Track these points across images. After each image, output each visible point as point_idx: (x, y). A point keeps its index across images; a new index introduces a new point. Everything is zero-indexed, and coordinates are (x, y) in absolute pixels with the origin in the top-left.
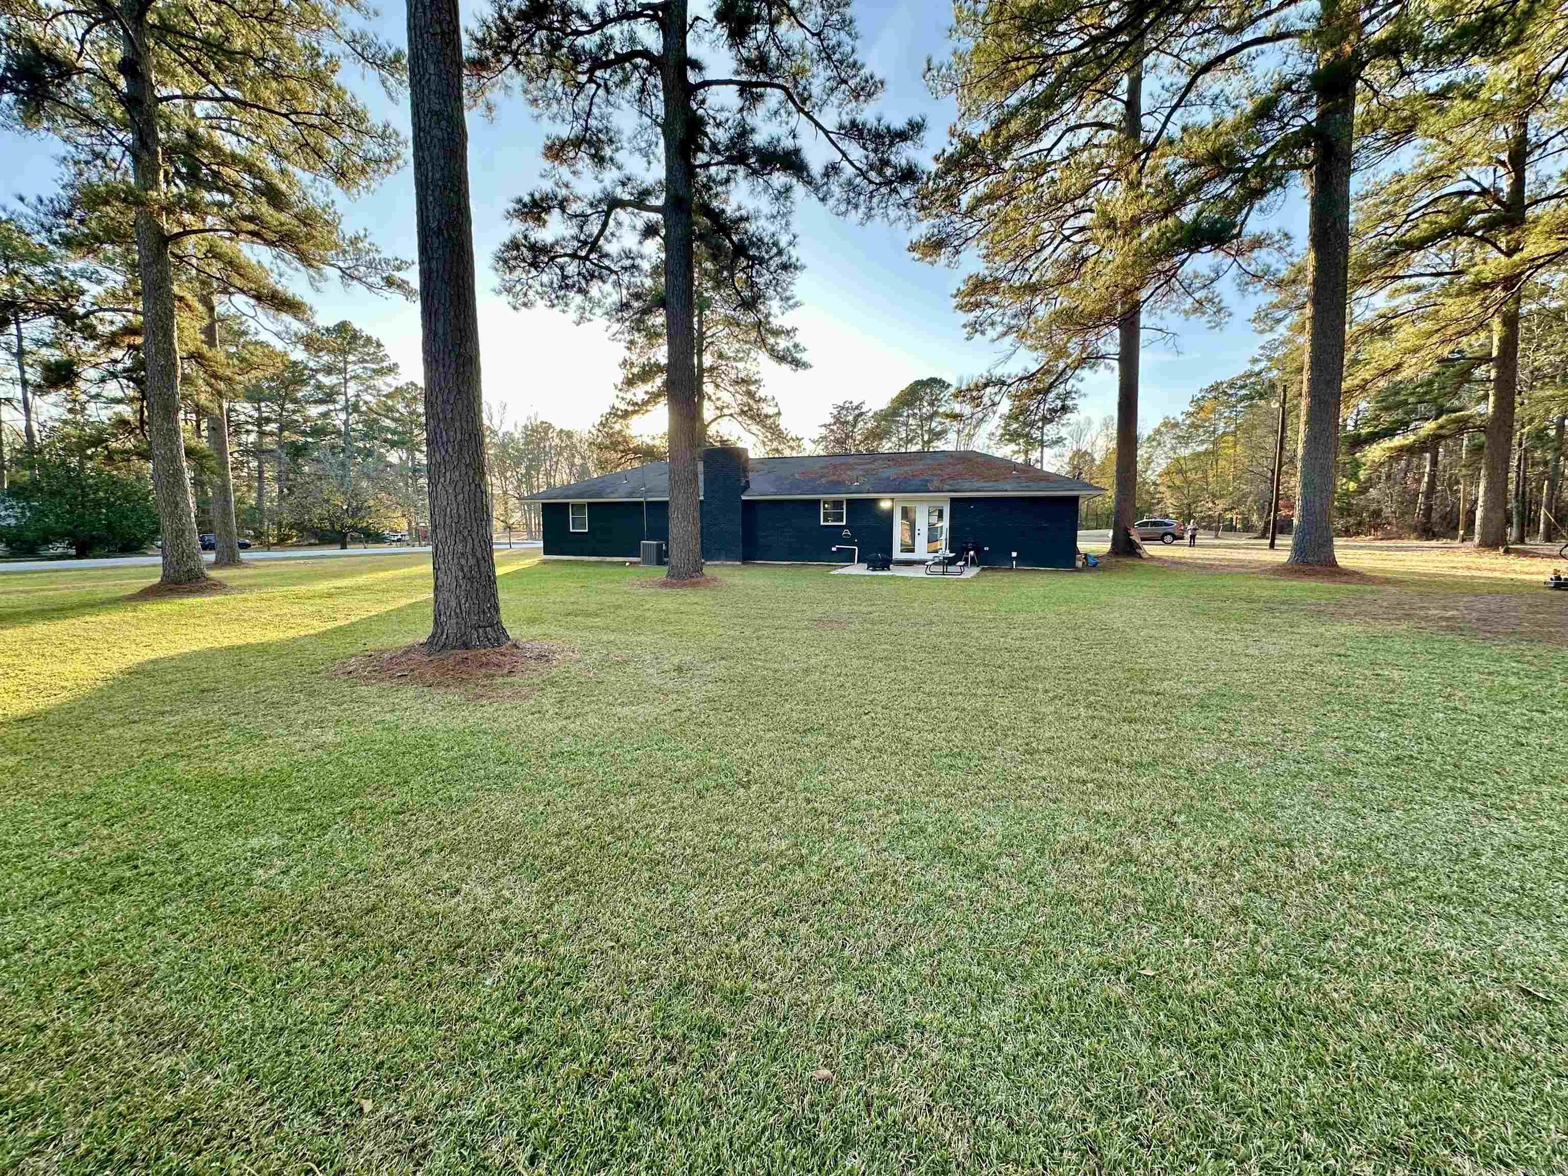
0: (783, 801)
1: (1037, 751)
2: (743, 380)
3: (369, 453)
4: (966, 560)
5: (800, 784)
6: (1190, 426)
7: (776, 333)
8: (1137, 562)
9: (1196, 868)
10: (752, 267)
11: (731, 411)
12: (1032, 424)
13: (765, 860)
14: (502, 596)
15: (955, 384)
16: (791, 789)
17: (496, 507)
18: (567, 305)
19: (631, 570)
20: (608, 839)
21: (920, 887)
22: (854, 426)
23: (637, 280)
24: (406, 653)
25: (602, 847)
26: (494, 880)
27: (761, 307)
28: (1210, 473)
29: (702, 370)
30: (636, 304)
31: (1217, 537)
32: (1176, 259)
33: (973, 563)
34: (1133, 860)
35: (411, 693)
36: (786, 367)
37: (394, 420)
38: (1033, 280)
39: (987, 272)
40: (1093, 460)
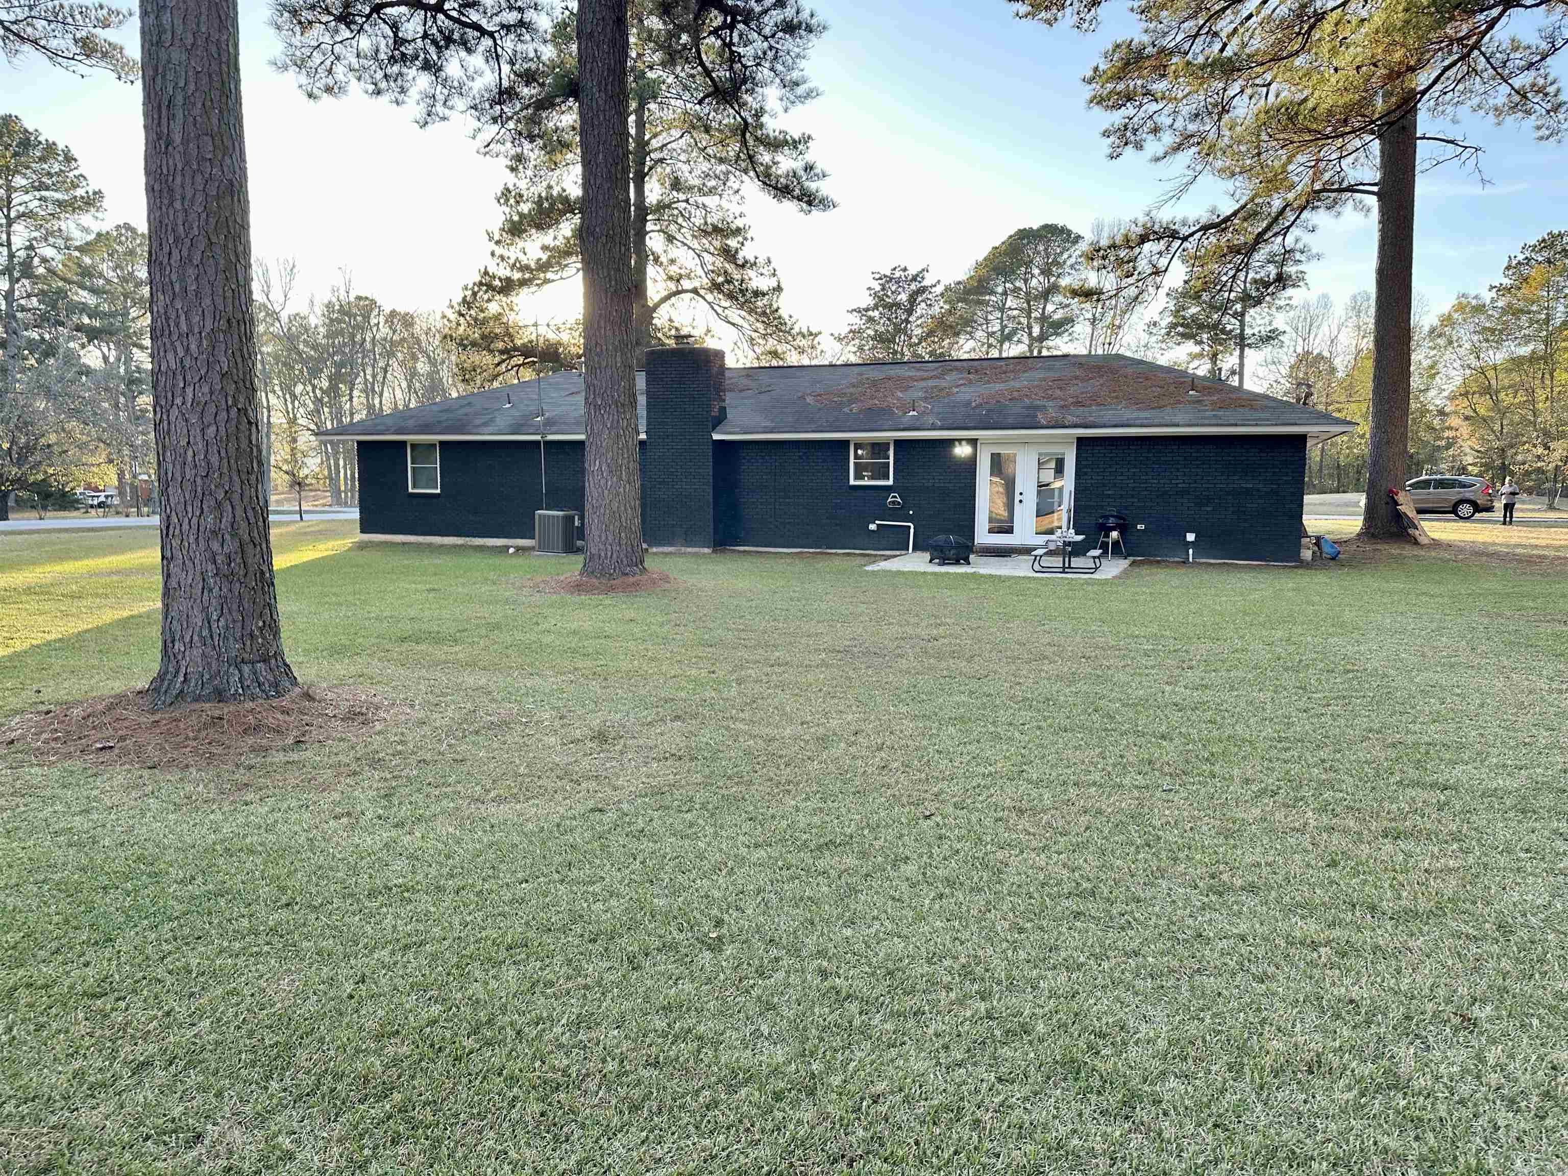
0: (781, 975)
1: (1231, 888)
2: (716, 229)
3: (49, 350)
4: (1104, 547)
5: (811, 942)
6: (1504, 311)
7: (776, 144)
8: (1408, 551)
9: (1512, 1101)
10: (732, 27)
11: (696, 283)
12: (1224, 308)
13: (747, 1081)
14: (285, 606)
15: (1088, 236)
16: (795, 951)
17: (276, 446)
18: (403, 91)
19: (519, 561)
20: (469, 1043)
21: (1023, 1132)
22: (910, 312)
23: (529, 49)
24: (110, 708)
25: (458, 1059)
26: (262, 1118)
27: (747, 98)
28: (1540, 395)
29: (643, 211)
30: (526, 91)
31: (1551, 508)
32: (1481, 17)
33: (1117, 550)
34: (1397, 1084)
35: (120, 779)
36: (790, 207)
37: (93, 291)
38: (1228, 52)
39: (1146, 39)
40: (1333, 370)
